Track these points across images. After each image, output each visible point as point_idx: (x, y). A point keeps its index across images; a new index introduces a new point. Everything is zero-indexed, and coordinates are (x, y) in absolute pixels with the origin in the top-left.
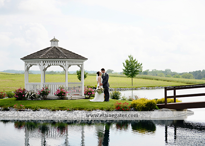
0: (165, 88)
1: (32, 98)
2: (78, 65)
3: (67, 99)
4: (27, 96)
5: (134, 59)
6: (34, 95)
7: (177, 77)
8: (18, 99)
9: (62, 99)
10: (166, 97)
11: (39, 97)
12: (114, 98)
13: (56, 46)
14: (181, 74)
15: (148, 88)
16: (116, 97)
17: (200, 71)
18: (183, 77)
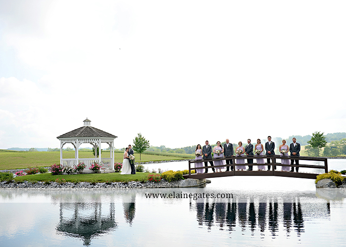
0: (189, 161)
1: (68, 173)
2: (108, 143)
3: (100, 173)
4: (64, 171)
5: (142, 137)
6: (71, 170)
7: (171, 152)
8: (54, 174)
9: (96, 173)
10: (190, 169)
11: (76, 171)
12: (138, 171)
13: (89, 126)
14: (174, 150)
15: (154, 162)
16: (140, 170)
17: (190, 147)
18: (176, 152)
